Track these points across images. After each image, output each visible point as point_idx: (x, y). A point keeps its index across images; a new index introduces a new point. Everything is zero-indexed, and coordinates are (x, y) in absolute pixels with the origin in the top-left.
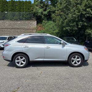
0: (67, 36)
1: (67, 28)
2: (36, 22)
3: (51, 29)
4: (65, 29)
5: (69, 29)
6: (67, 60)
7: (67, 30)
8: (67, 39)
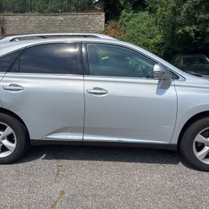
0: (185, 52)
1: (187, 28)
2: (103, 14)
3: (143, 33)
4: (180, 31)
5: (194, 30)
6: (175, 141)
7: (187, 34)
8: (185, 62)
